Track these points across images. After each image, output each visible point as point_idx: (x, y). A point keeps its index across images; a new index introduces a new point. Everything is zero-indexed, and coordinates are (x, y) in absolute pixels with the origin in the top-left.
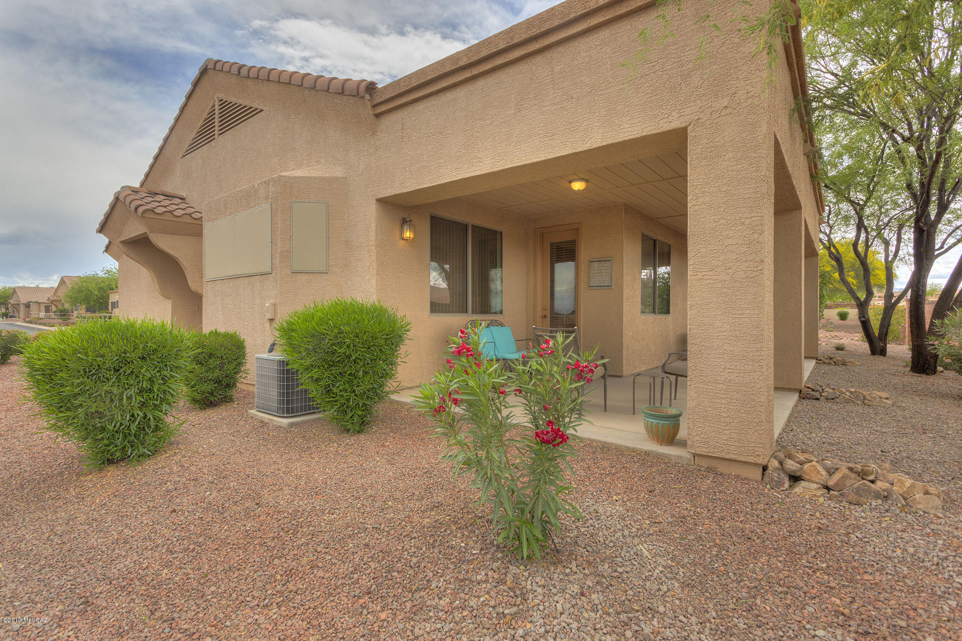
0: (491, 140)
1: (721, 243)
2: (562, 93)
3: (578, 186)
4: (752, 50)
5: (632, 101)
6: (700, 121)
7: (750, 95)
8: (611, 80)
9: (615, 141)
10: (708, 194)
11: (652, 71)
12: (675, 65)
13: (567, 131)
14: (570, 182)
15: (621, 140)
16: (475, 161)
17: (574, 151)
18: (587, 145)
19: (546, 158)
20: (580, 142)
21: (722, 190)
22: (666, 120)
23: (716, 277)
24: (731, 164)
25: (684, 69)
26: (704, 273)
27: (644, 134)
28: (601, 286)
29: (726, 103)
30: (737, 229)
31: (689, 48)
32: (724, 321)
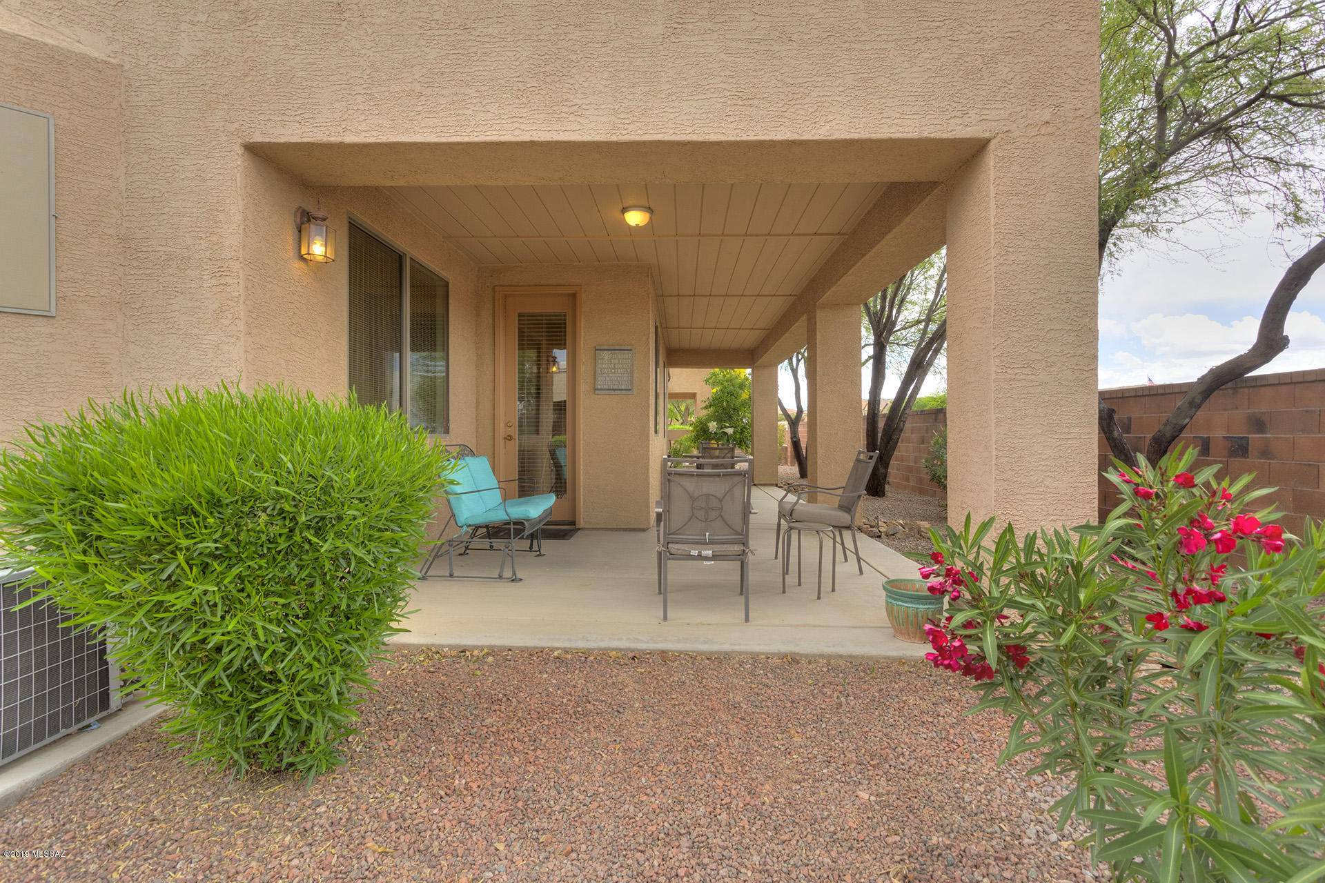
0: (605, 75)
1: (1041, 326)
2: (770, 24)
3: (635, 218)
4: (1081, 48)
5: (902, 75)
6: (1011, 135)
7: (1078, 113)
8: (864, 28)
9: (873, 136)
10: (1021, 250)
11: (935, 35)
12: (971, 36)
13: (782, 97)
14: (624, 210)
15: (887, 136)
16: (565, 109)
17: (796, 137)
18: (820, 132)
19: (738, 139)
20: (808, 123)
21: (1042, 246)
22: (959, 121)
23: (1033, 377)
24: (1053, 209)
25: (986, 46)
26: (1017, 371)
27: (925, 135)
28: (614, 390)
29: (1047, 117)
30: (1063, 307)
31: (992, 17)
32: (1046, 443)
